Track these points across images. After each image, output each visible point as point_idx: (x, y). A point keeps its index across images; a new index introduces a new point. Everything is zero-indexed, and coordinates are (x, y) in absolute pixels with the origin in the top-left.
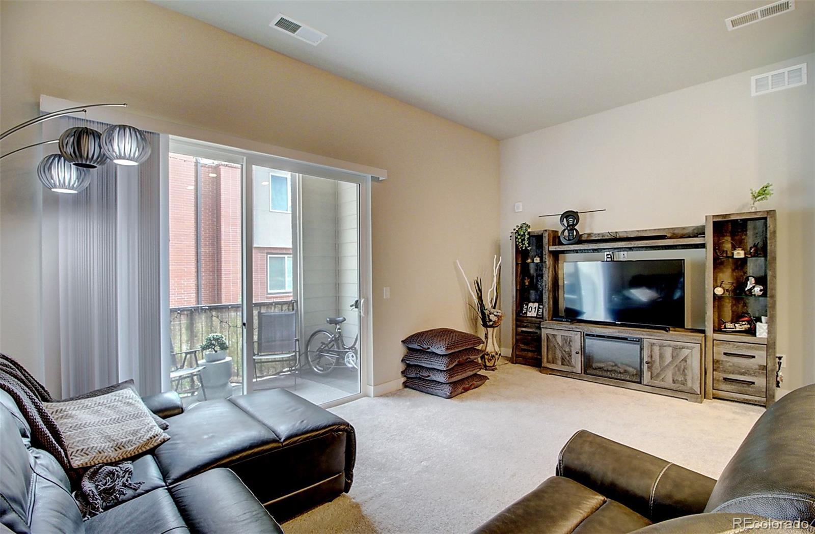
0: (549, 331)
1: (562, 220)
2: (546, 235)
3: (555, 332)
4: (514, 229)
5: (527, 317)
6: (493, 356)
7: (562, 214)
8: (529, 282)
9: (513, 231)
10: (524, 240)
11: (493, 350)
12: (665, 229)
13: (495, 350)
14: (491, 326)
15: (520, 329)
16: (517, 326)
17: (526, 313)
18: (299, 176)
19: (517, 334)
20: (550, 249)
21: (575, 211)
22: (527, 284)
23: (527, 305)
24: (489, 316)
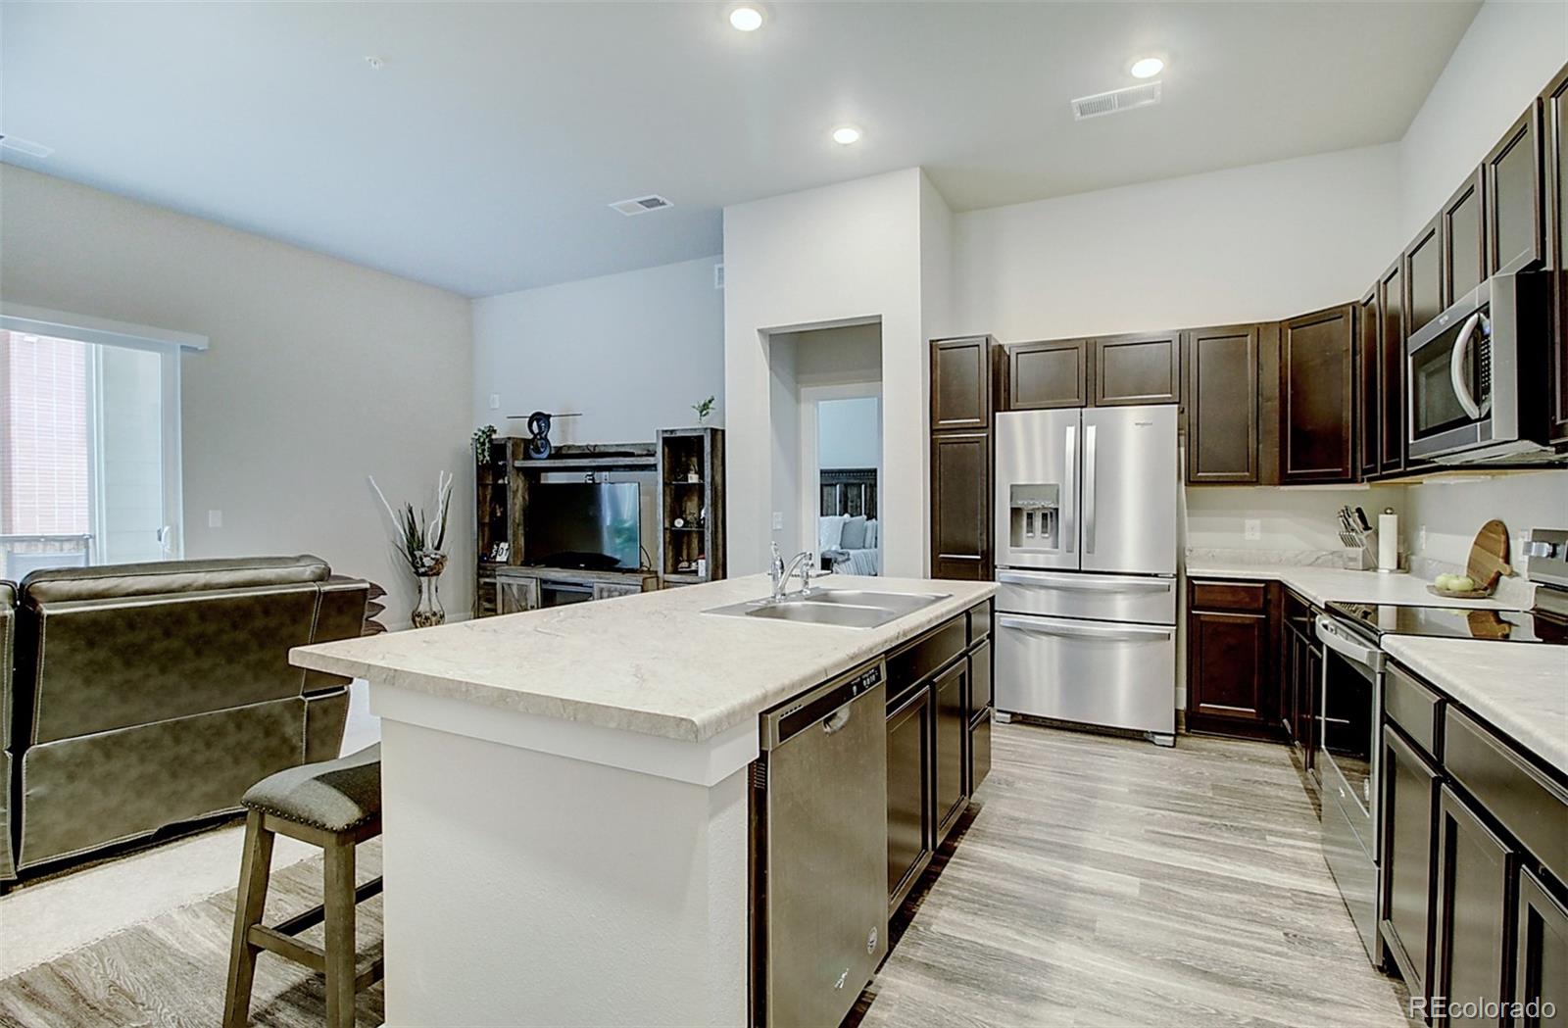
0: (504, 580)
1: (530, 425)
2: (510, 445)
3: (511, 582)
4: (476, 434)
5: (495, 562)
6: (427, 618)
7: (530, 415)
8: (501, 512)
9: (473, 436)
10: (483, 450)
11: (428, 609)
12: (640, 444)
13: (431, 609)
14: (424, 574)
15: (483, 580)
16: (480, 576)
17: (495, 557)
18: (96, 348)
19: (479, 587)
20: (516, 465)
21: (546, 413)
22: (499, 514)
23: (498, 545)
24: (421, 559)
